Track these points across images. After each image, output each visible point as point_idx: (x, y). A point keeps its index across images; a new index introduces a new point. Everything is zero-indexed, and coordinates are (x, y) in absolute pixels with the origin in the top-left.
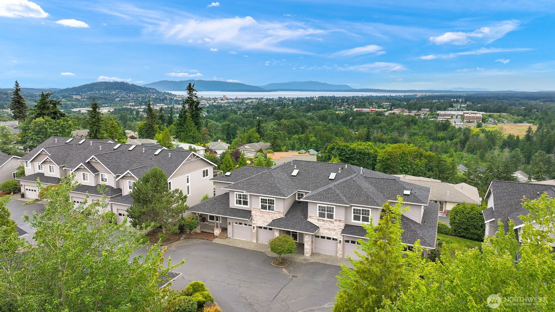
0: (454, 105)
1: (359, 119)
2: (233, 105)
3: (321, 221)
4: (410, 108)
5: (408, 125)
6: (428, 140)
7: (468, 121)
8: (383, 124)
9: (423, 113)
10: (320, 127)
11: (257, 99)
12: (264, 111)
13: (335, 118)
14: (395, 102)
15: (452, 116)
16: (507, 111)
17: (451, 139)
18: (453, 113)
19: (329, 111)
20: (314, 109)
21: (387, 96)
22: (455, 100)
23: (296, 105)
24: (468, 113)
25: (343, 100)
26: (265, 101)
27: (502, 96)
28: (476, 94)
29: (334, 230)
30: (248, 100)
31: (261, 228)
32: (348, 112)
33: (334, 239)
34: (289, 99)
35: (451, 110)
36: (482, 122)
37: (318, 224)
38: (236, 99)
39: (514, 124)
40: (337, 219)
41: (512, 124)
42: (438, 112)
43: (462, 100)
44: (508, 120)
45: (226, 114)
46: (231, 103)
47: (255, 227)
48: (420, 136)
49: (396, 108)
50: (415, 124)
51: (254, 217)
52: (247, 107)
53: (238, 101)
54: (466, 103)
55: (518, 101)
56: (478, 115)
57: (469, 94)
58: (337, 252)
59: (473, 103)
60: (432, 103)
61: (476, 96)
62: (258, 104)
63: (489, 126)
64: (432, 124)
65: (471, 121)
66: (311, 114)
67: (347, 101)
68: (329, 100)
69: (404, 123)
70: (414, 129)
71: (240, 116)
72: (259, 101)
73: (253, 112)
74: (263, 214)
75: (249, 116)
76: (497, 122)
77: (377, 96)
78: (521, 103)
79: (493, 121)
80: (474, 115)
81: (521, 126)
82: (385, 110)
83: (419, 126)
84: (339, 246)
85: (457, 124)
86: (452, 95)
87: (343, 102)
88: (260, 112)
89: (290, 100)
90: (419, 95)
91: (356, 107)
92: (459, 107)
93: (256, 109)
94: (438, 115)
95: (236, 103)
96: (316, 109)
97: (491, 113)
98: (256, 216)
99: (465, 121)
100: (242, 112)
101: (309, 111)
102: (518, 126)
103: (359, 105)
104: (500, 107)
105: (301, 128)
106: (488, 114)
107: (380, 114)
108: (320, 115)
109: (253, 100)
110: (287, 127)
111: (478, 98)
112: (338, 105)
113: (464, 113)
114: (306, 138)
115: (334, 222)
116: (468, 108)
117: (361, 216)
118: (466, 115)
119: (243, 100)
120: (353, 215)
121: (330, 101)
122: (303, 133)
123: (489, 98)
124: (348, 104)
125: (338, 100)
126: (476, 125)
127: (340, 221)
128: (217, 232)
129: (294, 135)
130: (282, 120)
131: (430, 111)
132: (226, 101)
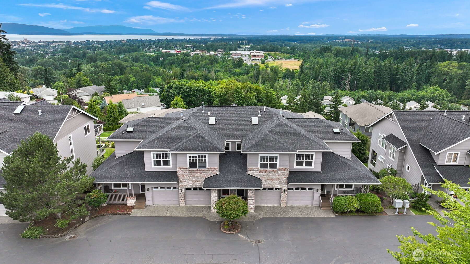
0: (241, 46)
1: (170, 59)
2: (38, 49)
3: (263, 172)
4: (209, 49)
5: (212, 64)
6: (229, 75)
7: (254, 59)
8: (191, 63)
9: (220, 53)
10: (138, 68)
11: (64, 42)
12: (75, 54)
13: (148, 59)
14: (196, 44)
15: (242, 55)
16: (279, 50)
17: (247, 74)
18: (242, 52)
19: (141, 53)
20: (125, 51)
21: (187, 39)
22: (241, 42)
23: (107, 48)
24: (254, 53)
25: (150, 43)
26: (72, 44)
27: (273, 39)
28: (255, 38)
29: (278, 179)
30: (54, 44)
31: (190, 189)
32: (157, 54)
33: (276, 189)
34: (98, 42)
35: (239, 51)
36: (264, 59)
37: (260, 175)
38: (40, 42)
39: (286, 60)
40: (282, 168)
41: (285, 60)
42: (231, 52)
43: (246, 42)
44: (282, 57)
45: (33, 58)
46: (35, 46)
47: (183, 190)
48: (222, 73)
49: (197, 49)
50: (217, 63)
51: (181, 179)
52: (54, 50)
53: (43, 45)
54: (249, 45)
55: (283, 42)
56: (261, 54)
57: (249, 37)
58: (280, 201)
59: (254, 44)
60: (224, 45)
61: (254, 39)
62: (67, 48)
63: (269, 62)
64: (230, 62)
65: (256, 58)
66: (124, 56)
67: (154, 44)
68: (136, 43)
69: (208, 62)
70: (217, 67)
71: (51, 60)
72: (66, 44)
73: (63, 55)
74: (193, 174)
75: (60, 60)
76: (274, 59)
77: (178, 39)
78: (286, 44)
79: (271, 59)
80: (258, 54)
81: (291, 62)
82: (189, 51)
83: (220, 64)
84: (282, 195)
85: (247, 61)
86: (237, 38)
87: (151, 45)
88: (71, 55)
89: (100, 44)
90: (212, 38)
91: (163, 49)
92: (245, 48)
93: (65, 52)
94: (231, 54)
95: (41, 46)
96: (127, 51)
97: (269, 52)
98: (184, 176)
99: (252, 59)
100: (50, 55)
101: (120, 53)
102: (289, 62)
103: (166, 47)
104: (274, 47)
105: (119, 70)
106: (267, 53)
107: (187, 55)
108: (133, 57)
109: (60, 44)
110: (105, 69)
111: (257, 40)
112: (147, 48)
113: (251, 53)
114: (127, 79)
115: (278, 172)
116: (252, 48)
117: (304, 161)
118: (252, 54)
119: (48, 43)
120: (295, 161)
121: (138, 44)
122: (121, 74)
123: (264, 40)
124: (156, 47)
125: (146, 43)
126: (261, 62)
127: (284, 170)
128: (131, 202)
129: (114, 76)
130: (99, 63)
131: (224, 51)
132: (28, 45)
